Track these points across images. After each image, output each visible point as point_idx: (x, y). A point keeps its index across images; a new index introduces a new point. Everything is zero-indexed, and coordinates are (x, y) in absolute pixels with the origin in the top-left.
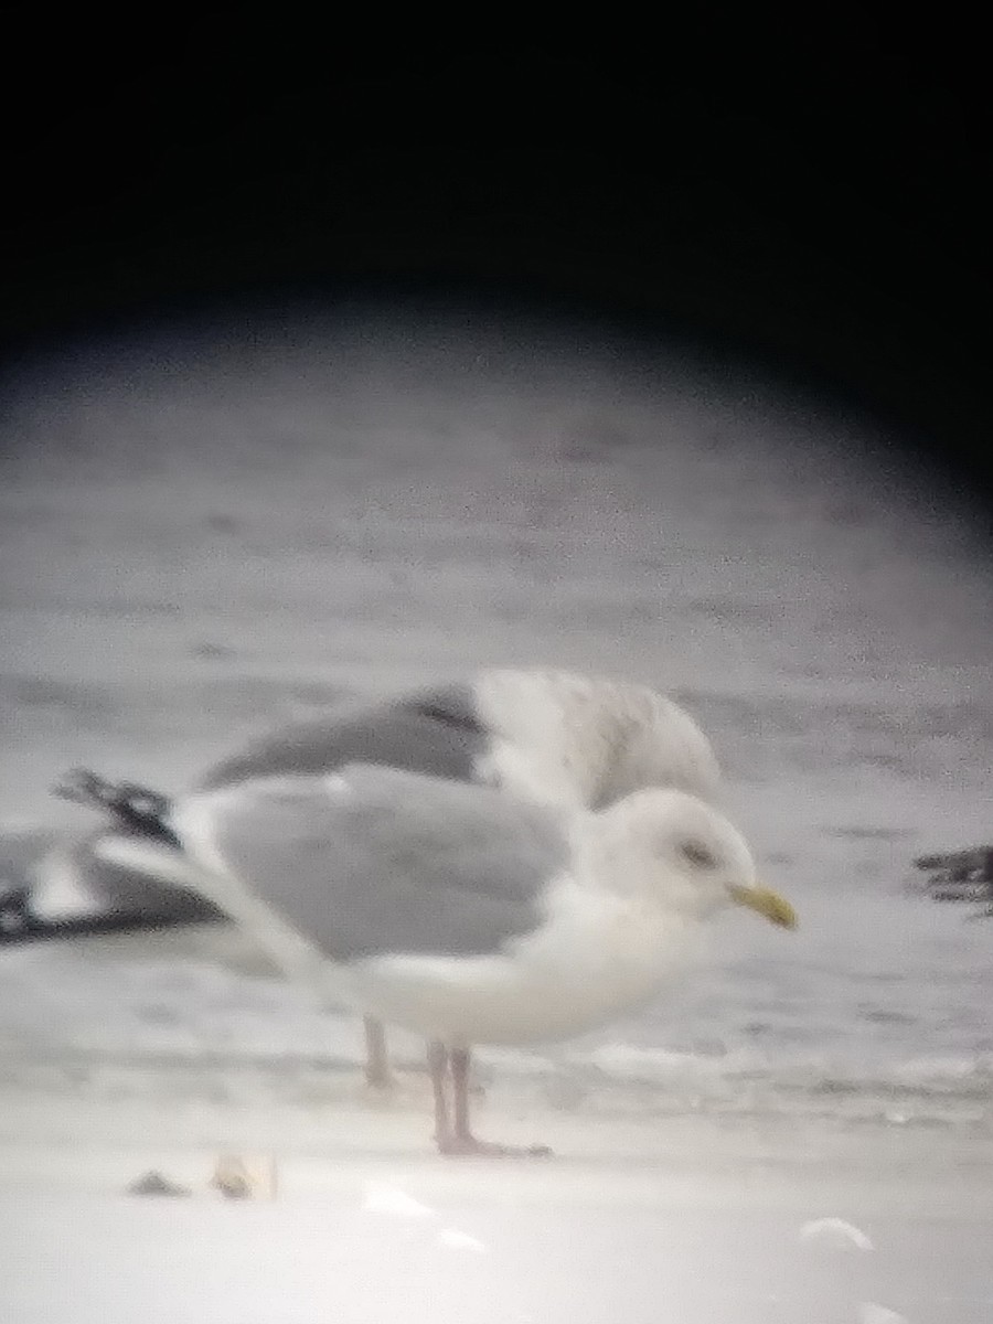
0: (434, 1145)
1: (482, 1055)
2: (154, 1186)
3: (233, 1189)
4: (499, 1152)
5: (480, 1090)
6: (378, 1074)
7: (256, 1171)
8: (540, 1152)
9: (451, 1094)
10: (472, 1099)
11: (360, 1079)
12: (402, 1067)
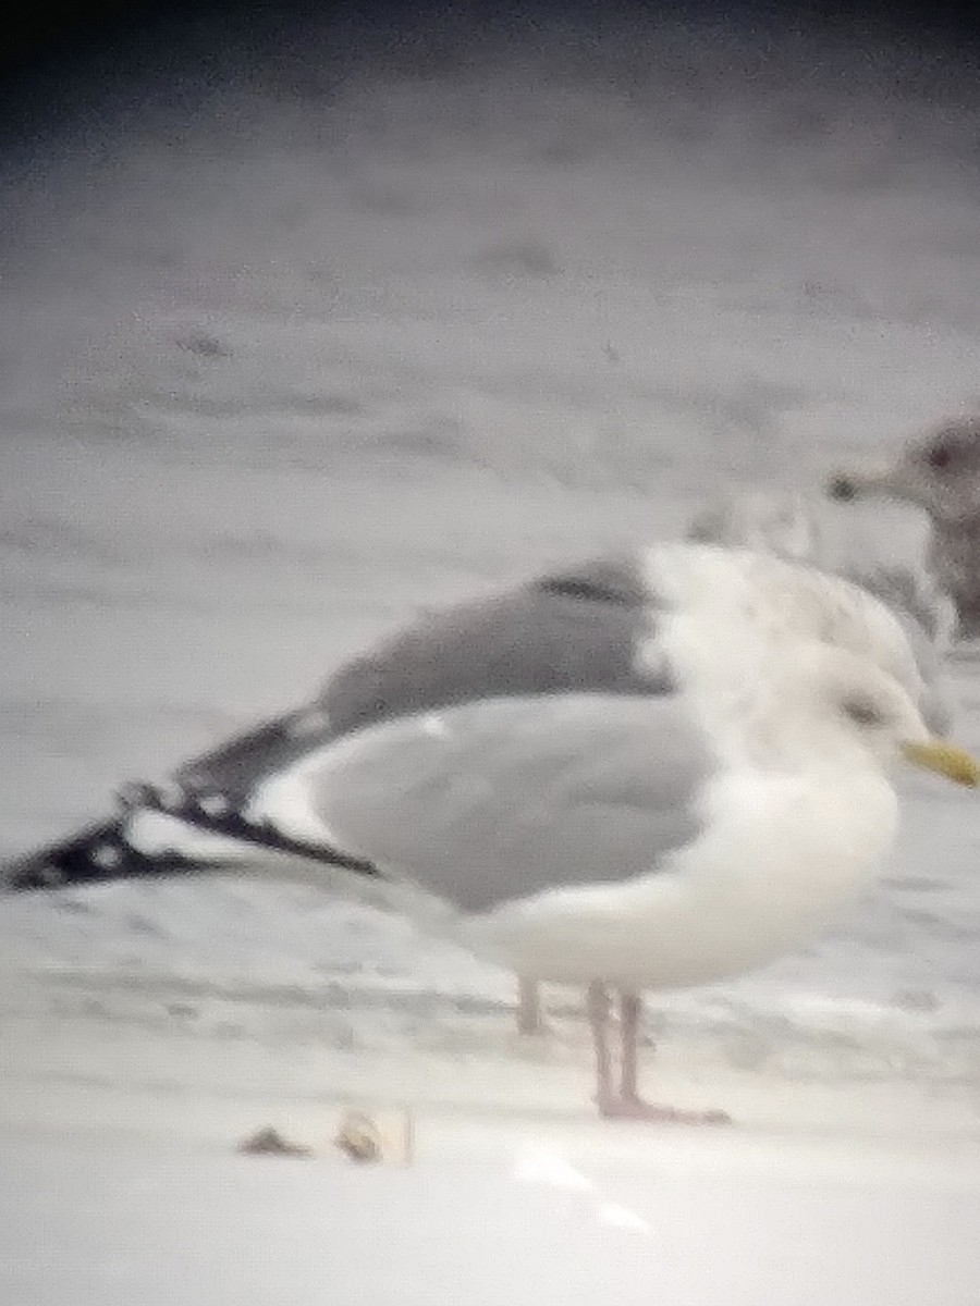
0: (594, 1107)
1: (653, 1002)
2: (268, 1144)
3: (360, 1151)
4: (671, 1116)
5: (649, 1043)
6: (530, 1019)
7: (387, 1129)
8: (717, 1119)
9: (616, 1048)
10: (642, 1053)
11: (510, 1024)
12: (556, 1013)
